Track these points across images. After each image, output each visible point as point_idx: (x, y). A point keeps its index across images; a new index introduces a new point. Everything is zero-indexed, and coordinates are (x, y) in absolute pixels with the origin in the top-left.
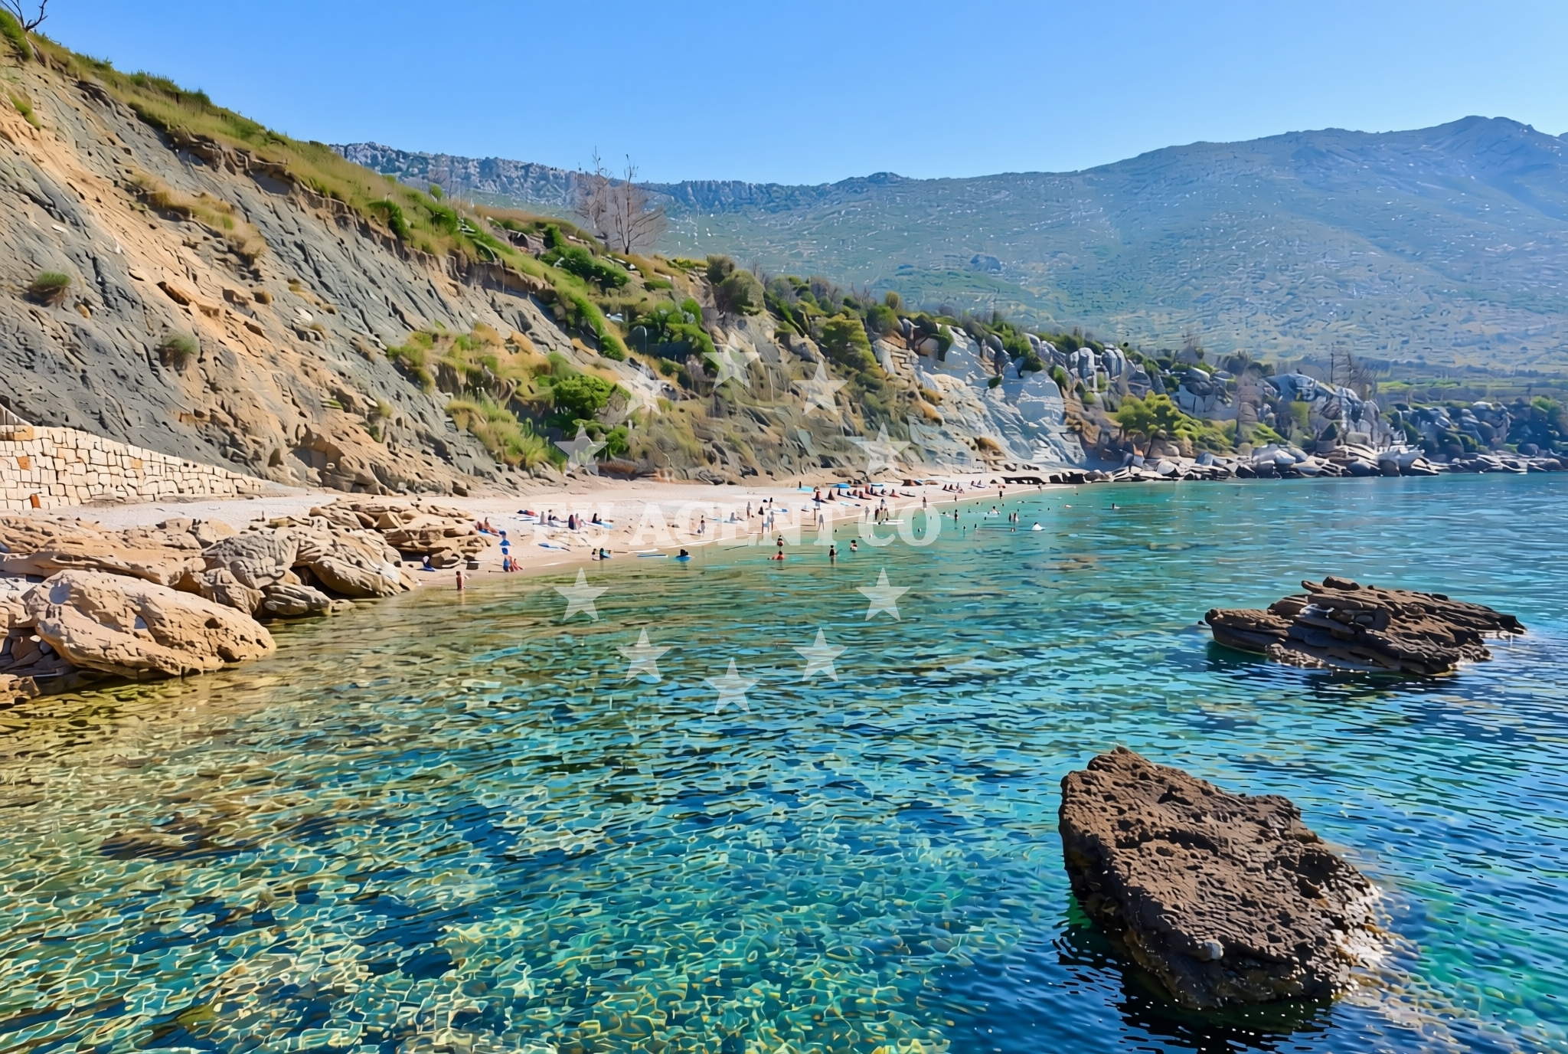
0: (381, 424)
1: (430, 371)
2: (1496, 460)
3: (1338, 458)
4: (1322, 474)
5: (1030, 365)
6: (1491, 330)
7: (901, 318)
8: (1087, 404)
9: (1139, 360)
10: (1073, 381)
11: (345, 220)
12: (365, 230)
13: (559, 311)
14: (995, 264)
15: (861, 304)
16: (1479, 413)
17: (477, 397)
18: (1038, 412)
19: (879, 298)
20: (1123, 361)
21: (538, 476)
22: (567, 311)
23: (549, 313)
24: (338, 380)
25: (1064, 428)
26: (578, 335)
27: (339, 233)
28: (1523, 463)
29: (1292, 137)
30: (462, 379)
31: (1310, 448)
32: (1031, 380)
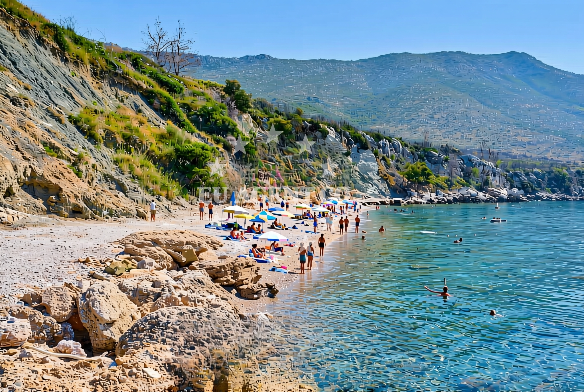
0: (83, 168)
1: (100, 133)
2: (545, 195)
3: (492, 193)
4: (486, 201)
5: (363, 146)
6: (526, 140)
7: (304, 121)
8: (388, 166)
9: (406, 146)
10: (381, 155)
11: (27, 32)
12: (40, 41)
13: (156, 102)
14: (317, 100)
15: (284, 113)
16: (536, 174)
17: (129, 151)
18: (369, 169)
19: (292, 111)
20: (401, 147)
21: (177, 204)
22: (162, 103)
23: (150, 104)
24: (47, 135)
25: (378, 177)
26: (169, 118)
27: (23, 40)
28: (554, 196)
29: (443, 53)
30: (120, 140)
31: (480, 189)
32: (364, 154)
